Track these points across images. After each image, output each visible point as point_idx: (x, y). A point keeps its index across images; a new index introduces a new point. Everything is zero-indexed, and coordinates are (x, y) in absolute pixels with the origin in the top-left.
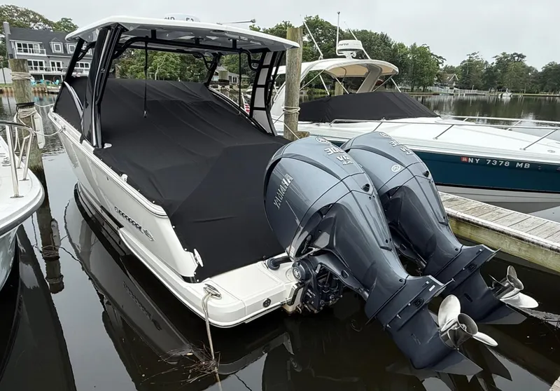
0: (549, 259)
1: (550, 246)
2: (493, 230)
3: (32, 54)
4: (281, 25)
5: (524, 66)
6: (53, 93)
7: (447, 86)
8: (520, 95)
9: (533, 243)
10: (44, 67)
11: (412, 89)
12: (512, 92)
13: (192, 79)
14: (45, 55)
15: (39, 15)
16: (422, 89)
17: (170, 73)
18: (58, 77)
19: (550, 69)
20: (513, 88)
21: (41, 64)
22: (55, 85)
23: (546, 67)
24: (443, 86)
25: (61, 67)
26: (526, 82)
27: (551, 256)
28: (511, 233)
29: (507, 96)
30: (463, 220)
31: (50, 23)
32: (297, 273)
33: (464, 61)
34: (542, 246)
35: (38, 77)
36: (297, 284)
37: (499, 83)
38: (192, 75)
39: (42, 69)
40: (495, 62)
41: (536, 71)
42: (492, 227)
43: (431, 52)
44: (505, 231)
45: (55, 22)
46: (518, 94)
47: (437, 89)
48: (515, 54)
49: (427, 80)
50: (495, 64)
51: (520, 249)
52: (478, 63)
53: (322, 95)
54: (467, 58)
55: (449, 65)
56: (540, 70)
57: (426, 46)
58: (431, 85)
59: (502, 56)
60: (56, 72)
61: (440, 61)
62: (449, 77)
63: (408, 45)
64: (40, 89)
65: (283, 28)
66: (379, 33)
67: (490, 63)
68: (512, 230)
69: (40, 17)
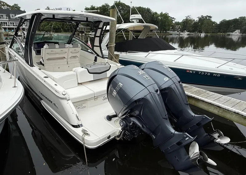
0: (233, 117)
1: (234, 111)
2: (206, 102)
3: (3, 19)
4: (104, 5)
5: (211, 21)
6: (11, 35)
7: (176, 31)
8: (209, 34)
9: (226, 109)
10: (8, 24)
11: (161, 32)
12: (205, 33)
13: (67, 29)
14: (8, 19)
15: (5, 3)
16: (165, 32)
17: (58, 26)
18: (13, 29)
19: (223, 23)
20: (206, 31)
21: (6, 23)
22: (12, 32)
23: (221, 22)
24: (174, 30)
25: (14, 25)
26: (212, 28)
27: (234, 116)
28: (215, 104)
29: (203, 35)
30: (191, 97)
31: (10, 6)
32: (122, 124)
33: (184, 20)
34: (230, 111)
35: (5, 29)
36: (121, 129)
37: (199, 29)
38: (67, 27)
39: (7, 25)
40: (198, 19)
41: (217, 23)
42: (205, 101)
43: (169, 16)
44: (212, 103)
45: (11, 5)
46: (208, 34)
47: (171, 32)
48: (207, 16)
49: (167, 28)
50: (198, 21)
51: (218, 112)
52: (190, 20)
53: (122, 35)
54: (185, 18)
55: (177, 21)
56: (218, 23)
57: (167, 13)
58: (169, 30)
59: (201, 17)
60: (12, 27)
61: (173, 20)
62: (177, 27)
63: (159, 13)
64: (6, 34)
65: (105, 6)
66: (146, 8)
67: (196, 20)
68: (215, 103)
69: (6, 4)
